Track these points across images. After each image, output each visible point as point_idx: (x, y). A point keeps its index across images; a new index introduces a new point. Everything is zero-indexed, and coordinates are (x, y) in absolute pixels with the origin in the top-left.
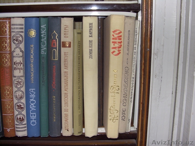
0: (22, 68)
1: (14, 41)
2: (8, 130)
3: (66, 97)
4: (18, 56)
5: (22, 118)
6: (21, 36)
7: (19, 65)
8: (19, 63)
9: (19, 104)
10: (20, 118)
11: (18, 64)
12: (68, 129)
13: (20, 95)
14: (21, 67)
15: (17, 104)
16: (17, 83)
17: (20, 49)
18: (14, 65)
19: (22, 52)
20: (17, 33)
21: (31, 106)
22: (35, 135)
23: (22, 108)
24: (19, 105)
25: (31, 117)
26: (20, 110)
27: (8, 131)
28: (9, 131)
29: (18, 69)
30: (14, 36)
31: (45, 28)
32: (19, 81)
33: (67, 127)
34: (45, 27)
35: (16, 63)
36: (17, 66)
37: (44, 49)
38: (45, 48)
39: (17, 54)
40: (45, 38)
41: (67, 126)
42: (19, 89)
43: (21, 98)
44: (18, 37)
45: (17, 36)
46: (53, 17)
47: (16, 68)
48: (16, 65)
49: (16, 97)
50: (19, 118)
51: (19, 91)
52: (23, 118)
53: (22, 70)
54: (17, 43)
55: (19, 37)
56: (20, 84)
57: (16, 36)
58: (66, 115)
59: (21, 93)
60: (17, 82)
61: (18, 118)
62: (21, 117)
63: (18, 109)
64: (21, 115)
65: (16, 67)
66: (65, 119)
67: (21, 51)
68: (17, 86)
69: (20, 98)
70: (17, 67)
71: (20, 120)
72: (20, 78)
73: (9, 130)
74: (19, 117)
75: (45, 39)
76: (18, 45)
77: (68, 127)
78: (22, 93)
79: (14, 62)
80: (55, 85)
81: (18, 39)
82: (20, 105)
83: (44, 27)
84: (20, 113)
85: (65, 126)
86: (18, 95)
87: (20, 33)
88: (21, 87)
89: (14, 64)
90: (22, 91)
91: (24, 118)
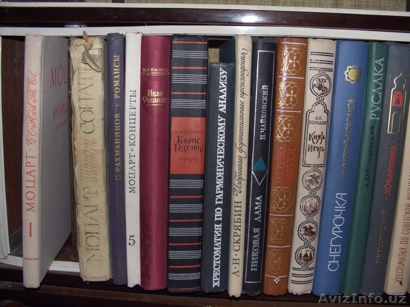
0: (324, 148)
1: (313, 88)
2: (275, 280)
3: (408, 213)
4: (319, 121)
5: (309, 255)
6: (329, 78)
7: (320, 141)
8: (319, 136)
9: (307, 225)
10: (306, 255)
11: (318, 138)
12: (402, 281)
13: (313, 206)
14: (322, 145)
15: (304, 226)
16: (311, 180)
17: (325, 106)
18: (310, 140)
19: (327, 113)
20: (322, 72)
21: (335, 230)
22: (333, 291)
23: (313, 233)
24: (308, 227)
25: (330, 253)
26: (308, 239)
27: (275, 282)
28: (277, 282)
29: (316, 149)
30: (315, 77)
31: (382, 65)
32: (315, 174)
33: (399, 277)
34: (382, 63)
35: (313, 136)
36: (314, 143)
37: (376, 110)
38: (379, 108)
39: (318, 118)
40: (380, 86)
41: (401, 274)
42: (313, 193)
43: (315, 211)
44: (322, 81)
45: (321, 78)
46: (398, 44)
47: (312, 147)
48: (313, 140)
49: (305, 210)
50: (303, 254)
51: (312, 198)
52: (311, 254)
53: (324, 152)
54: (320, 94)
55: (324, 81)
56: (317, 182)
57: (319, 78)
58: (403, 251)
59: (315, 200)
60: (311, 178)
61: (301, 254)
62: (308, 253)
63: (304, 236)
64: (308, 249)
65: (312, 144)
66: (400, 260)
67: (326, 111)
68: (311, 185)
69: (312, 212)
70: (315, 145)
71: (304, 260)
72: (318, 168)
73: (279, 280)
74: (303, 252)
75: (381, 88)
76: (320, 99)
77: (403, 277)
78: (317, 201)
79: (310, 134)
80: (391, 186)
81: (321, 85)
82: (311, 228)
83: (380, 64)
84: (308, 244)
85: (398, 274)
86: (309, 206)
87: (327, 73)
88: (317, 188)
89: (310, 138)
90: (317, 197)
91: (312, 256)
